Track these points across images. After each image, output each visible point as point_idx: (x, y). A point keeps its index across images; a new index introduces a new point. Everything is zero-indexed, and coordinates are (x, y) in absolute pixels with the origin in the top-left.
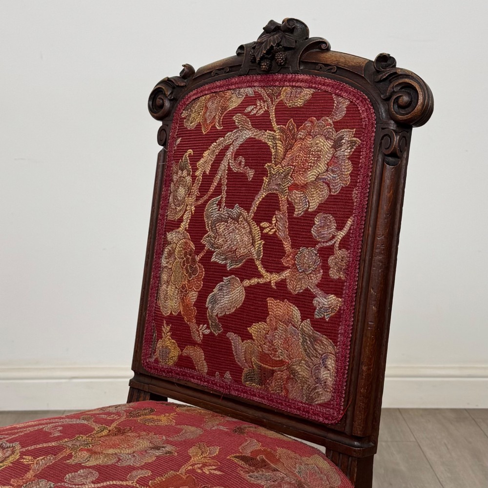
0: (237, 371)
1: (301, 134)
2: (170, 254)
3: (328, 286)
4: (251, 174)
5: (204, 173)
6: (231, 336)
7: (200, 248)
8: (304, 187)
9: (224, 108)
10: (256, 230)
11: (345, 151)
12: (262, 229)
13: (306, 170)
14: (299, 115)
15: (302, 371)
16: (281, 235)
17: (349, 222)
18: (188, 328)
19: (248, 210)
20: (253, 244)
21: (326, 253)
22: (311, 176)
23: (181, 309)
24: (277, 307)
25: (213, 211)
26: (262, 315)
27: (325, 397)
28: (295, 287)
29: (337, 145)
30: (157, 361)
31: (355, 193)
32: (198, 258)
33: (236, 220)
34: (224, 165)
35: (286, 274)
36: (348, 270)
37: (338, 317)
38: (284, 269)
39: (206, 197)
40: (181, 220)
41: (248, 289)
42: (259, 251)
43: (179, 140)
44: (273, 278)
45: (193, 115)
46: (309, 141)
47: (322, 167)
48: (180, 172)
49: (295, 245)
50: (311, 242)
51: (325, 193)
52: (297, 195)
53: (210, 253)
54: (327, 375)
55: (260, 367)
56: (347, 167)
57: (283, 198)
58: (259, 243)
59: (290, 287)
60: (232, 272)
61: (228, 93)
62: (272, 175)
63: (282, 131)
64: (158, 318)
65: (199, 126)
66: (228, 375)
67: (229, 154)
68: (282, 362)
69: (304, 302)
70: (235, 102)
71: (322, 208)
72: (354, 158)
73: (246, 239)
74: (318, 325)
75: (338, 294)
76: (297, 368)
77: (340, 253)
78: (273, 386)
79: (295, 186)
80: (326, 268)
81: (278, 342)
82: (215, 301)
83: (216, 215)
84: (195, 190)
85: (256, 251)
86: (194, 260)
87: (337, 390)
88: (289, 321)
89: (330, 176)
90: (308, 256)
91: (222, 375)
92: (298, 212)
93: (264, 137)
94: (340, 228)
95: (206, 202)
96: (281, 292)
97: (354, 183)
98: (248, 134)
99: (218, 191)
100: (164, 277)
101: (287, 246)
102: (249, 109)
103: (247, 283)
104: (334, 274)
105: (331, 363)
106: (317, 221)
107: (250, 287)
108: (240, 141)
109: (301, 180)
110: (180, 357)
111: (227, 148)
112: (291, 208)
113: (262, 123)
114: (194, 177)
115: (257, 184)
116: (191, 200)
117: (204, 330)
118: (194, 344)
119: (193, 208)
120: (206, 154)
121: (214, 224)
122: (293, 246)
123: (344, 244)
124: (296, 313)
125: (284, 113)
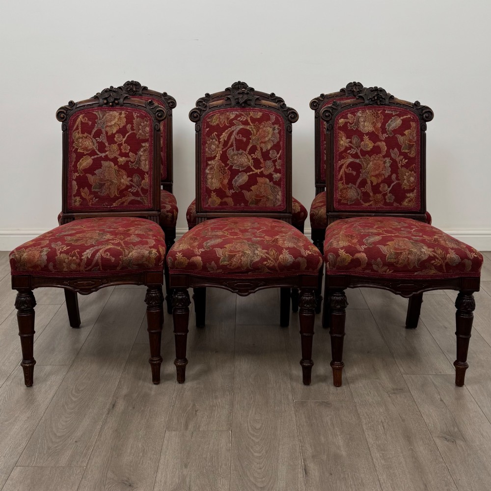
0: (246, 202)
1: (261, 127)
2: (211, 169)
3: (276, 171)
4: (245, 139)
5: (224, 140)
6: (244, 191)
7: (226, 165)
8: (265, 143)
9: (228, 119)
10: (250, 157)
11: (277, 131)
12: (252, 156)
13: (265, 137)
14: (260, 121)
15: (271, 197)
16: (259, 157)
17: (280, 152)
18: (225, 192)
19: (245, 151)
20: (249, 161)
21: (274, 161)
22: (267, 139)
23: (221, 186)
24: (260, 180)
25: (230, 152)
26: (256, 183)
27: (279, 203)
28: (266, 173)
29: (274, 129)
30: (209, 206)
31: (281, 143)
32: (226, 168)
33: (241, 154)
34: (233, 137)
35: (262, 169)
36: (282, 166)
37: (280, 180)
38: (262, 168)
39: (226, 148)
40: (215, 156)
41: (249, 176)
42: (252, 164)
43: (208, 129)
44: (258, 171)
45: (214, 121)
46: (265, 129)
47: (270, 136)
48: (211, 140)
49: (265, 160)
50: (270, 159)
51: (272, 144)
52: (263, 145)
53: (232, 166)
54: (279, 197)
55: (256, 199)
56: (278, 136)
57: (258, 146)
58: (251, 161)
59: (264, 173)
60: (242, 171)
61: (228, 113)
62: (253, 140)
63: (254, 125)
64: (209, 191)
65: (218, 125)
66: (243, 204)
67: (234, 133)
68: (264, 196)
69: (270, 177)
70: (232, 116)
71: (272, 148)
72: (279, 133)
73: (246, 160)
74: (275, 183)
75: (280, 173)
76: (269, 197)
77: (279, 161)
78: (261, 204)
79: (262, 142)
80: (275, 166)
81: (262, 190)
82: (236, 181)
83: (232, 153)
84: (221, 146)
85: (250, 163)
86: (225, 170)
87: (283, 201)
88: (265, 183)
89: (273, 139)
90: (269, 163)
91: (240, 205)
92: (264, 150)
93: (248, 127)
94: (278, 154)
95: (227, 149)
96: (262, 175)
97: (280, 140)
98: (242, 127)
99: (232, 145)
100: (209, 176)
101: (262, 161)
102: (239, 119)
103: (248, 174)
104: (278, 167)
105: (280, 193)
106: (271, 152)
107: (250, 175)
108: (238, 129)
109: (263, 140)
110: (221, 203)
111: (233, 131)
112: (261, 149)
113: (246, 123)
114: (219, 142)
115: (248, 143)
116: (220, 149)
117: (232, 191)
118: (228, 197)
119: (221, 152)
120: (224, 134)
121: (232, 157)
122: (264, 161)
123: (280, 158)
124: (267, 180)
125: (254, 120)
